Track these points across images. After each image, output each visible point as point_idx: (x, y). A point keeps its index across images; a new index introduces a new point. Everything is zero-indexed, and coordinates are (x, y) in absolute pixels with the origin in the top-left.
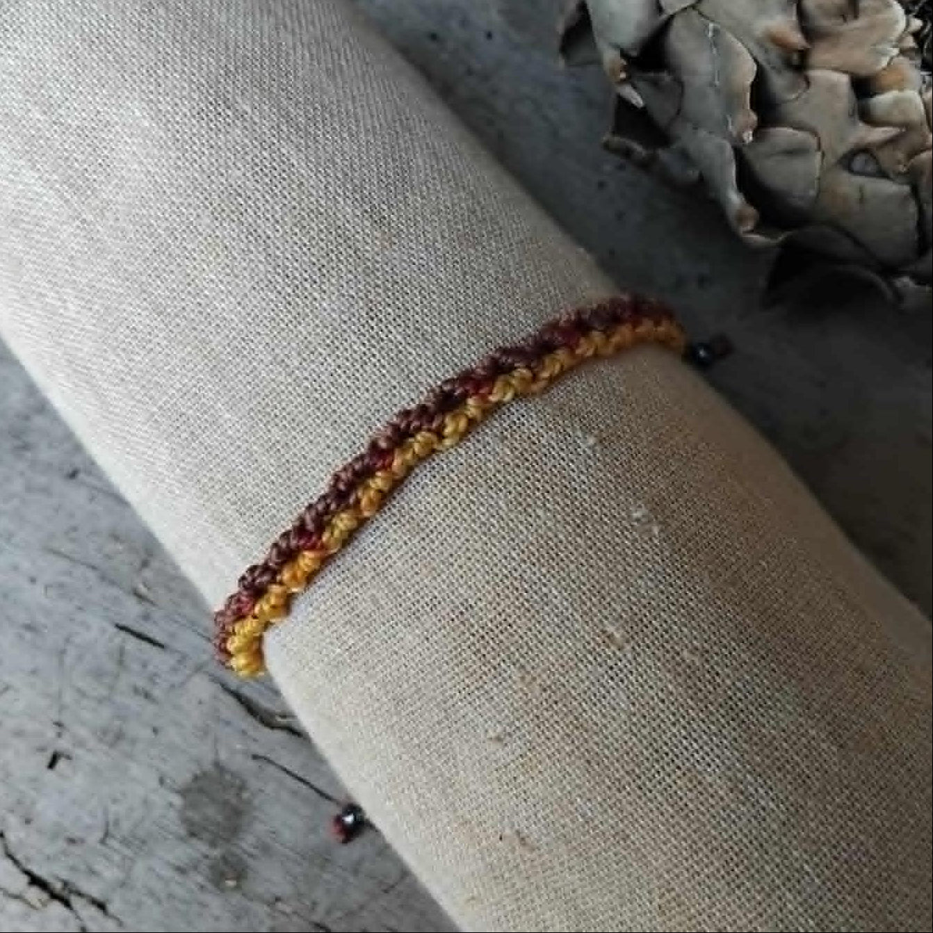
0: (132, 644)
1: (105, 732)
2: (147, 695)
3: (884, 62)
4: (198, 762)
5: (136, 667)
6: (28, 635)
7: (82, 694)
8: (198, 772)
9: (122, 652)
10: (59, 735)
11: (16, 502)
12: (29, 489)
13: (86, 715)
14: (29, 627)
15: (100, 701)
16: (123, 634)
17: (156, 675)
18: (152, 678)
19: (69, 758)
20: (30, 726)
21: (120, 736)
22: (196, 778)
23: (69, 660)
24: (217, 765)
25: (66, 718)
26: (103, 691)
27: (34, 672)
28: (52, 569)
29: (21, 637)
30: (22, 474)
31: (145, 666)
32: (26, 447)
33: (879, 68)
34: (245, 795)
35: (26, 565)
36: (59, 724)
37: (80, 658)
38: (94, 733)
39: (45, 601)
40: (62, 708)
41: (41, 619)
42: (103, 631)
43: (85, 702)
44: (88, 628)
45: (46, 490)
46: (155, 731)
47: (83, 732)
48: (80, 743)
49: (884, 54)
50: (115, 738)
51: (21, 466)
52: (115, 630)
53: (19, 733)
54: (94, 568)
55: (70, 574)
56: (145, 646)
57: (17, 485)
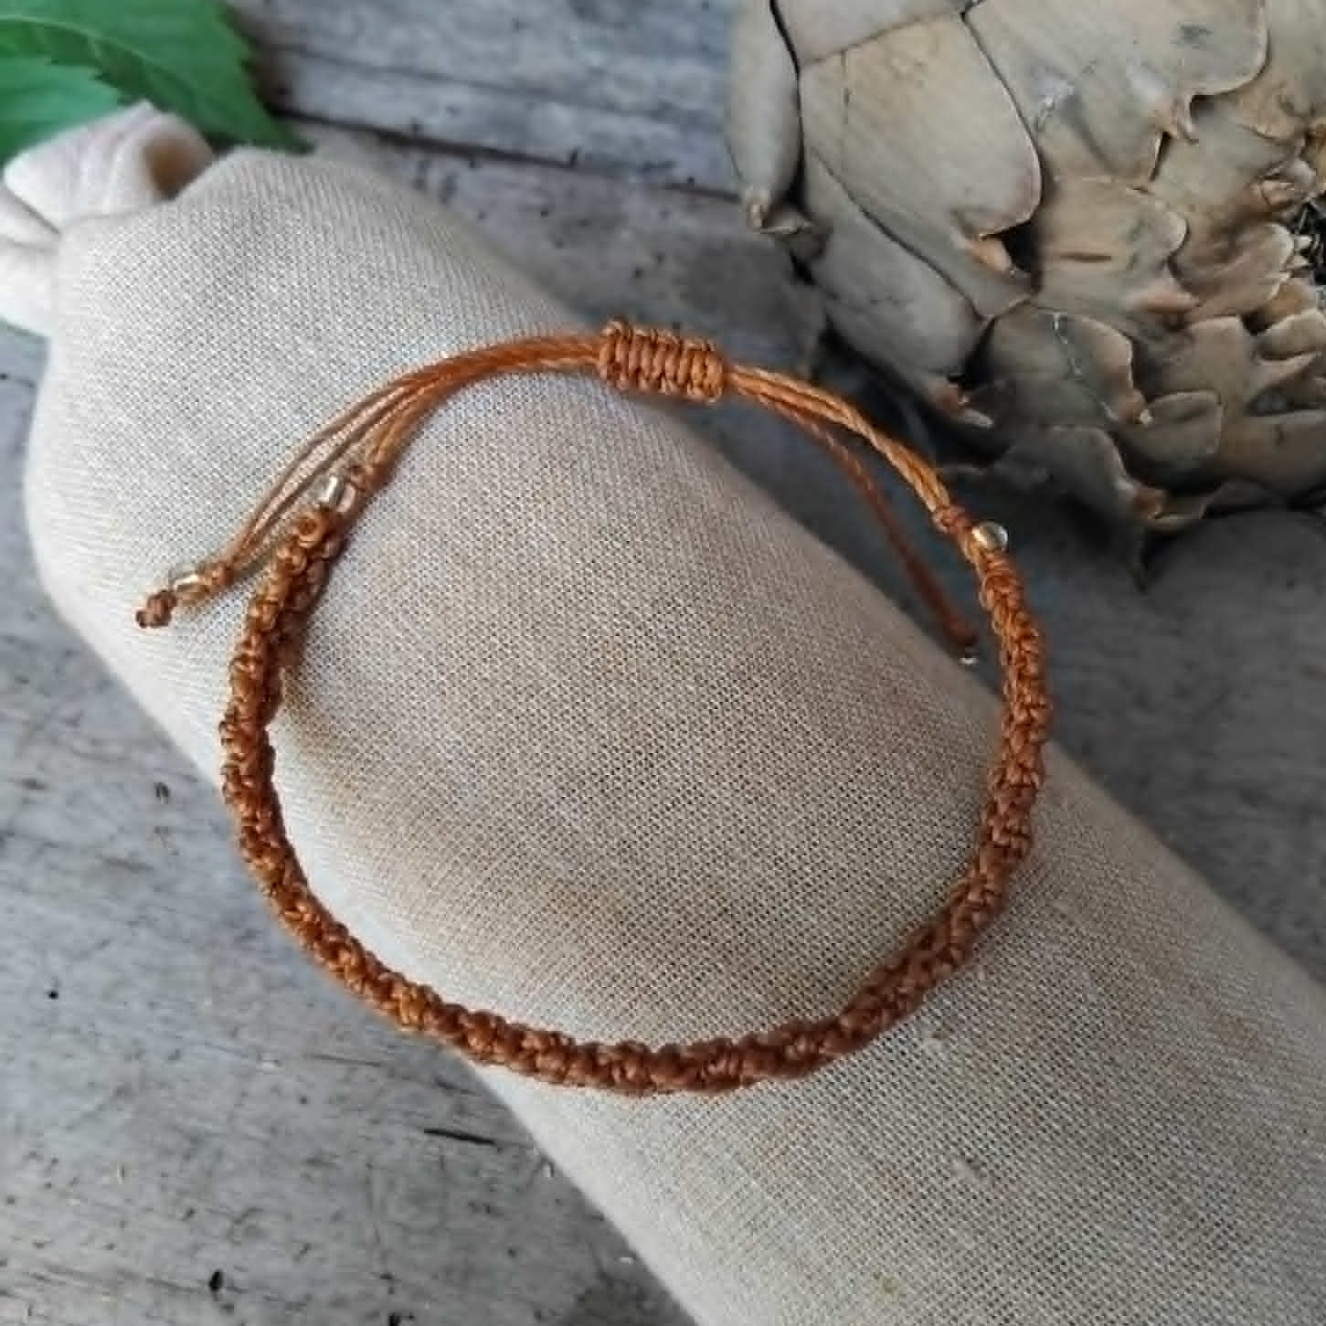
0: (452, 1149)
1: (448, 1271)
2: (489, 1210)
3: (1275, 290)
4: (577, 1278)
5: (463, 1177)
6: (317, 1174)
7: (406, 1229)
8: (581, 1290)
9: (442, 1162)
10: (391, 1291)
11: (257, 1007)
12: (269, 988)
13: (420, 1257)
14: (314, 1162)
15: (432, 1232)
16: (439, 1140)
17: (493, 1181)
18: (490, 1187)
19: (411, 1317)
20: (351, 1290)
21: (469, 1272)
22: (581, 1299)
23: (378, 1189)
24: (602, 1275)
25: (393, 1268)
26: (431, 1220)
27: (337, 1217)
28: (324, 1080)
29: (307, 1177)
30: (254, 969)
31: (475, 1173)
32: (250, 935)
33: (1269, 298)
34: (648, 1305)
35: (290, 1084)
36: (387, 1277)
37: (391, 1185)
38: (435, 1277)
39: (326, 1123)
40: (384, 1257)
41: (328, 1147)
42: (412, 1141)
43: (414, 1240)
44: (390, 1142)
45: (290, 983)
46: (512, 1253)
47: (421, 1279)
48: (420, 1294)
49: (1273, 282)
50: (463, 1275)
51: (250, 961)
52: (426, 1137)
53: (339, 1303)
54: (376, 1065)
55: (347, 1080)
56: (470, 1146)
57: (253, 986)
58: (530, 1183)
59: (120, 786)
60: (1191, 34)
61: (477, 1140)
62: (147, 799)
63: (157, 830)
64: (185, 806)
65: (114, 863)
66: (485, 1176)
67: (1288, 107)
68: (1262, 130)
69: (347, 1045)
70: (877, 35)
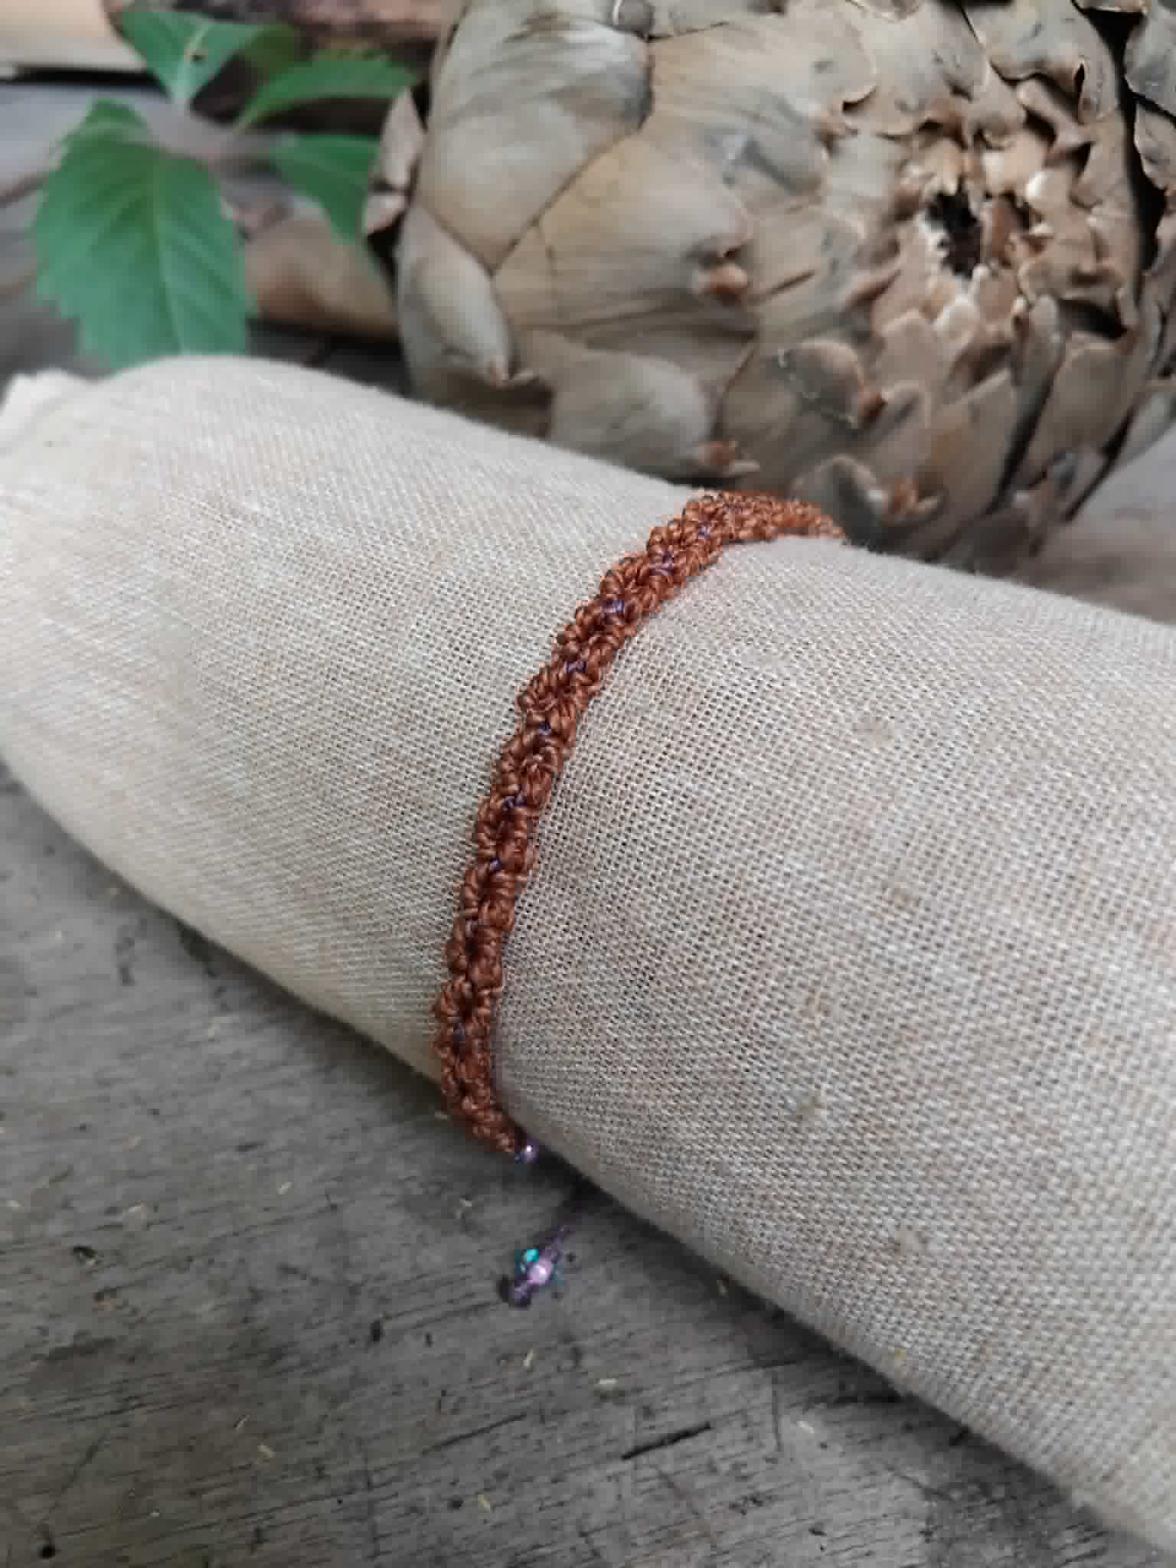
58: (779, 1447)
59: (27, 1271)
60: (821, 66)
61: (686, 1434)
62: (69, 1272)
63: (99, 1297)
64: (119, 1257)
65: (60, 1355)
66: (725, 1467)
67: (903, 107)
68: (892, 130)
69: (467, 1415)
70: (568, 183)
